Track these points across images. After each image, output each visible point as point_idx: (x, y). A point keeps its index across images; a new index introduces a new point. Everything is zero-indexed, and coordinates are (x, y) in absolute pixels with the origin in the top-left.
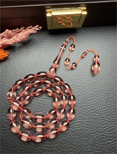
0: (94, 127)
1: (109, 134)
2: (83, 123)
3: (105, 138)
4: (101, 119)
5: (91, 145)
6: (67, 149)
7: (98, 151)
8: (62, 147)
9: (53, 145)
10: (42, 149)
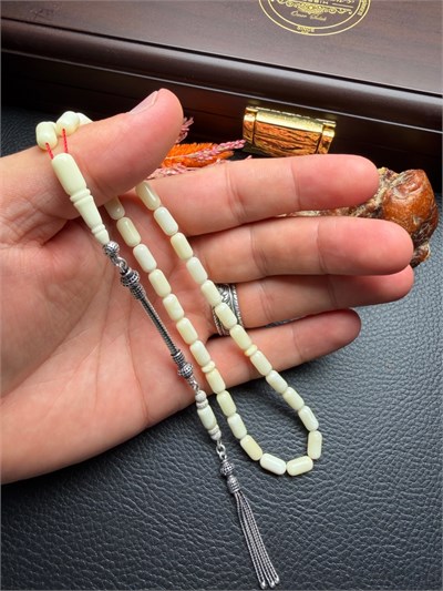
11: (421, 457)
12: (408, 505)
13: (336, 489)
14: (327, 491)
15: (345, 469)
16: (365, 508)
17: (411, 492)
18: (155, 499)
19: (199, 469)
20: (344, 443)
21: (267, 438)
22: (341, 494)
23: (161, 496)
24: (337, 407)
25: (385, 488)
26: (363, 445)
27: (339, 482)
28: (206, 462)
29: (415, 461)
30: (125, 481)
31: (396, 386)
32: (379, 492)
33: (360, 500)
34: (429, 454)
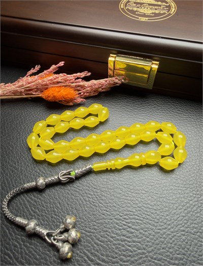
1: (129, 227)
2: (98, 195)
3: (120, 230)
5: (95, 229)
6: (59, 216)
7: (102, 242)
18: (26, 254)
20: (154, 225)
21: (104, 218)
22: (150, 261)
23: (30, 252)
24: (149, 202)
25: (181, 259)
27: (149, 252)
29: (201, 242)
30: (9, 240)
31: (187, 192)
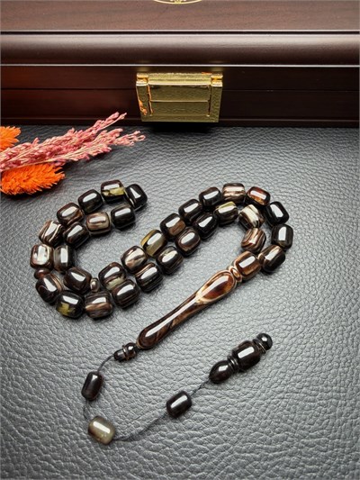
0: (159, 386)
4: (182, 368)
6: (73, 429)
7: (155, 451)
8: (62, 422)
9: (42, 411)
10: (11, 417)
11: (315, 395)
12: (312, 454)
13: (231, 452)
14: (223, 457)
15: (238, 427)
16: (266, 469)
17: (312, 437)
19: (79, 463)
25: (284, 439)
26: (254, 395)
28: (85, 452)
29: (310, 401)
31: (277, 324)
32: (278, 446)
33: (259, 460)
34: (322, 391)
